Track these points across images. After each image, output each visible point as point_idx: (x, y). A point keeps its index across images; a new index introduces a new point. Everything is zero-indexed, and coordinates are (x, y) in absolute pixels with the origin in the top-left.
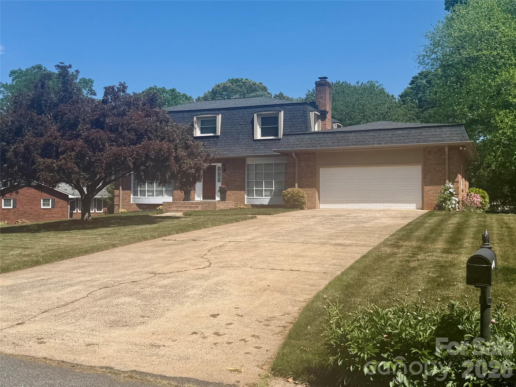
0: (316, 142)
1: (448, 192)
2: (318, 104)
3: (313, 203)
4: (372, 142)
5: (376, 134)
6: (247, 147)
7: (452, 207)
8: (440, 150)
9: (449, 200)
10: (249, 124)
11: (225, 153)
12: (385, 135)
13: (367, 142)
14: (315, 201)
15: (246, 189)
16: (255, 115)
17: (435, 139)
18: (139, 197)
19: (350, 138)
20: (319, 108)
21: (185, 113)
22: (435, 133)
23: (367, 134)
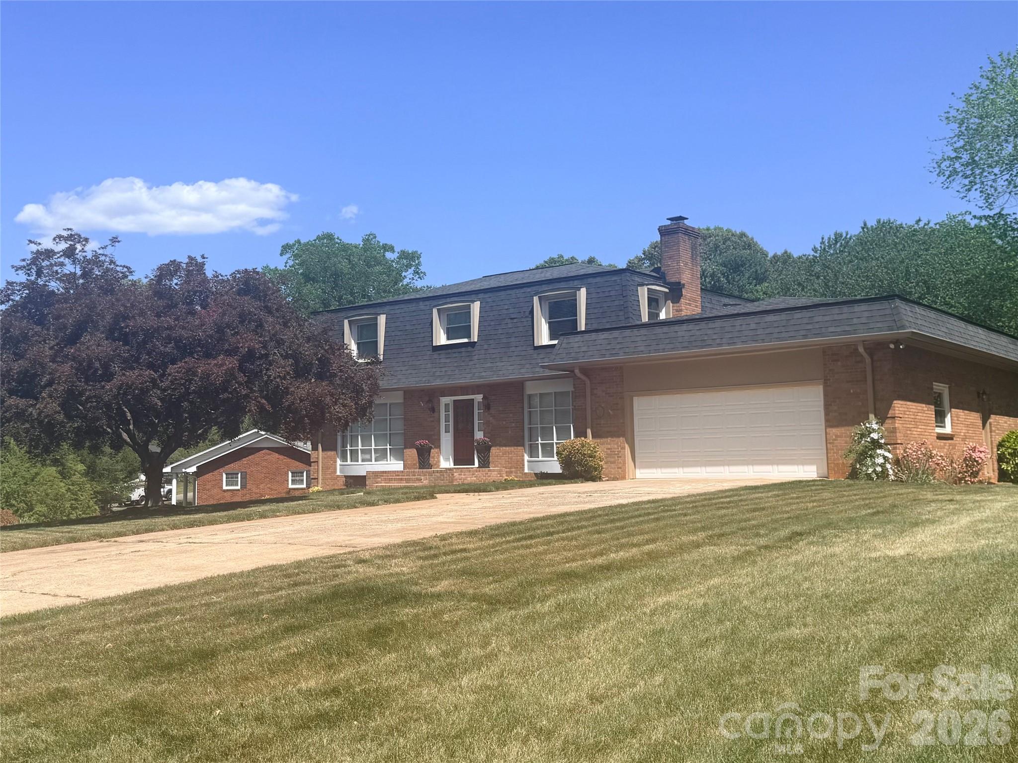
0: (619, 346)
1: (869, 440)
2: (665, 270)
3: (621, 468)
4: (718, 341)
5: (727, 323)
6: (523, 362)
7: (875, 471)
8: (850, 350)
9: (871, 456)
10: (527, 317)
11: (484, 374)
12: (744, 326)
13: (710, 342)
14: (624, 463)
15: (527, 443)
16: (536, 299)
17: (838, 329)
18: (349, 462)
19: (680, 334)
20: (667, 278)
21: (421, 303)
22: (840, 317)
23: (711, 325)
